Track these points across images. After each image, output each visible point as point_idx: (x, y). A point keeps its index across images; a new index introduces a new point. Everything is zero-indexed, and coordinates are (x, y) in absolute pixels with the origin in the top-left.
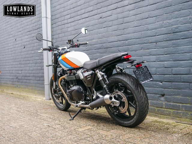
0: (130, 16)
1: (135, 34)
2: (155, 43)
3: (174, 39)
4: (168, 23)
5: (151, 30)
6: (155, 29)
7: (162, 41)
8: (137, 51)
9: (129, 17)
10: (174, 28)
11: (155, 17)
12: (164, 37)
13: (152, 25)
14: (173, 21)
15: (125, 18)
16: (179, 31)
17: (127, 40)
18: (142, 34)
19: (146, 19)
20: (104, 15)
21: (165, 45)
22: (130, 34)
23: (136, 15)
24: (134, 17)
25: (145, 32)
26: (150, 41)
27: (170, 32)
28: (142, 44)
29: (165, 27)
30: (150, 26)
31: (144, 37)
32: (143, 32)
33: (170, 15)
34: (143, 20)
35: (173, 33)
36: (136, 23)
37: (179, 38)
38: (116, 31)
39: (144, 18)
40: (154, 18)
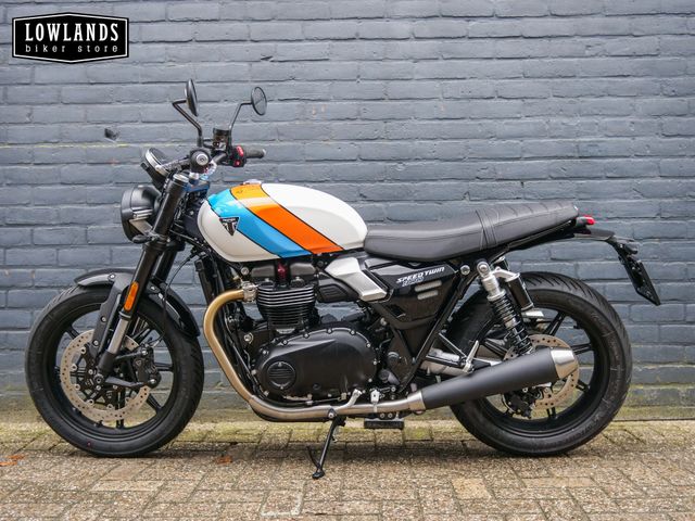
0: (417, 77)
1: (437, 142)
2: (518, 183)
3: (585, 175)
4: (563, 127)
5: (503, 138)
6: (520, 137)
7: (544, 179)
8: (446, 204)
9: (413, 82)
10: (585, 145)
11: (519, 101)
12: (549, 165)
13: (506, 124)
14: (582, 124)
15: (392, 83)
16: (599, 154)
17: (400, 161)
18: (468, 147)
19: (485, 101)
20: (286, 51)
21: (553, 190)
22: (417, 142)
23: (445, 82)
24: (437, 84)
25: (482, 141)
26: (500, 174)
27: (570, 154)
28: (467, 180)
29: (552, 137)
30: (502, 127)
31: (475, 159)
32: (471, 142)
33: (571, 102)
34: (475, 101)
35: (580, 157)
36: (443, 108)
37: (599, 174)
38: (349, 123)
39: (477, 94)
40: (514, 101)
